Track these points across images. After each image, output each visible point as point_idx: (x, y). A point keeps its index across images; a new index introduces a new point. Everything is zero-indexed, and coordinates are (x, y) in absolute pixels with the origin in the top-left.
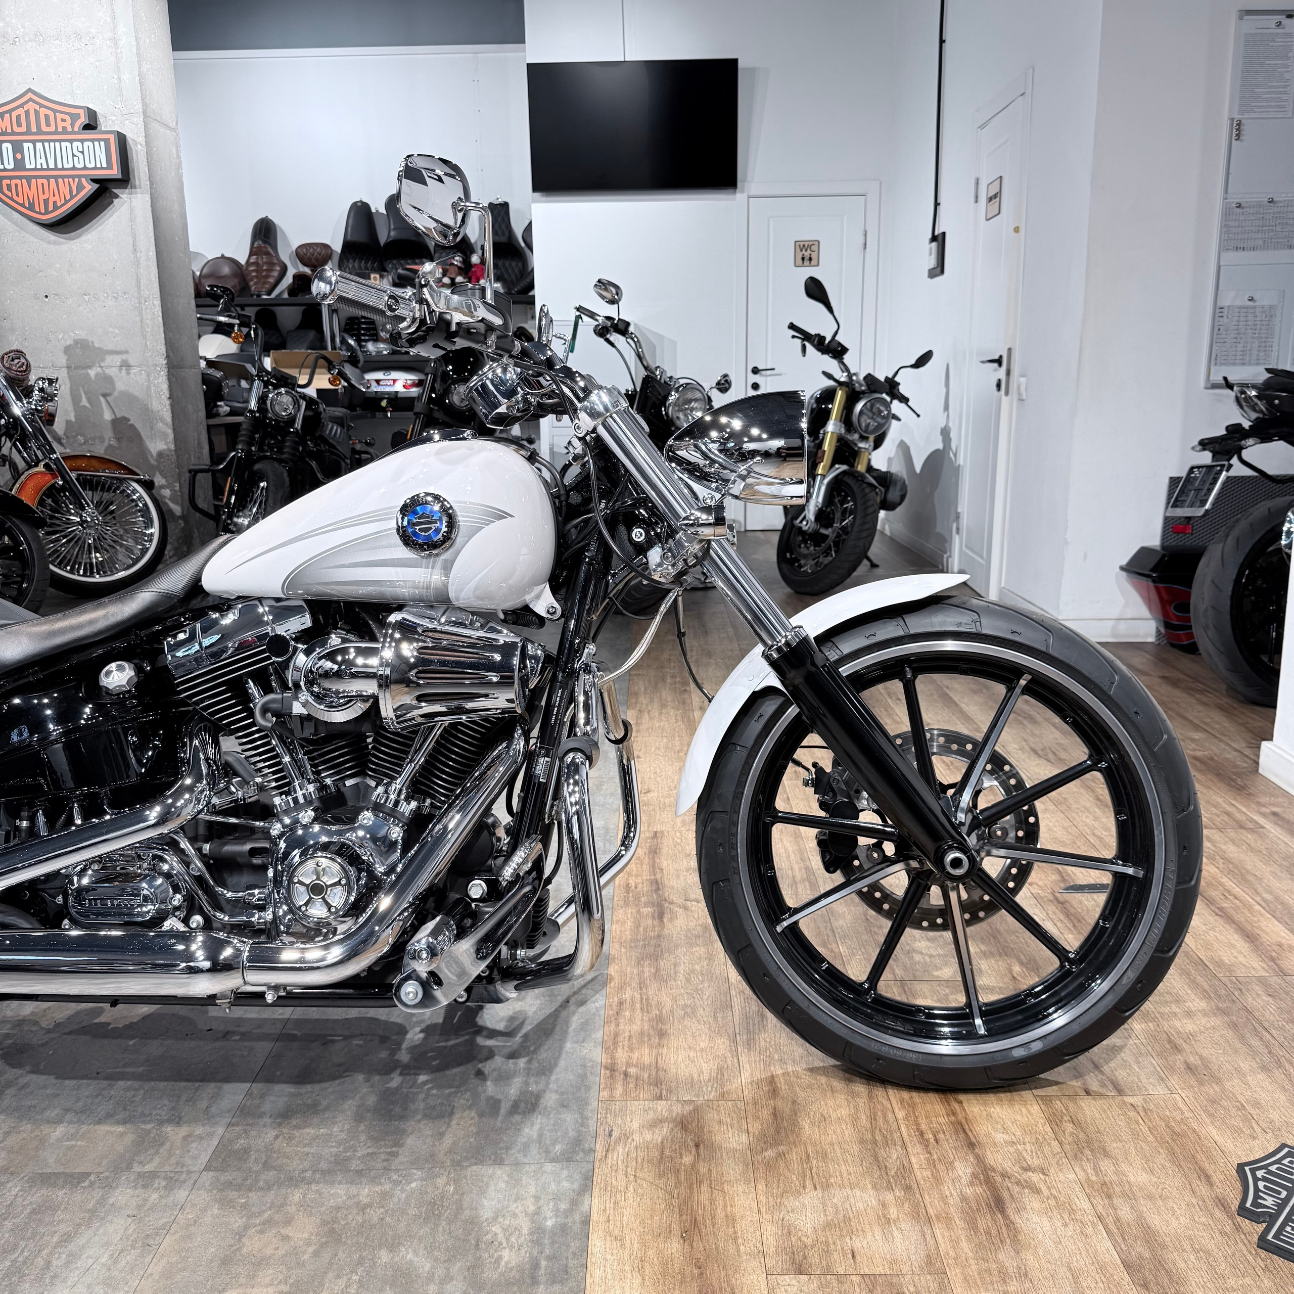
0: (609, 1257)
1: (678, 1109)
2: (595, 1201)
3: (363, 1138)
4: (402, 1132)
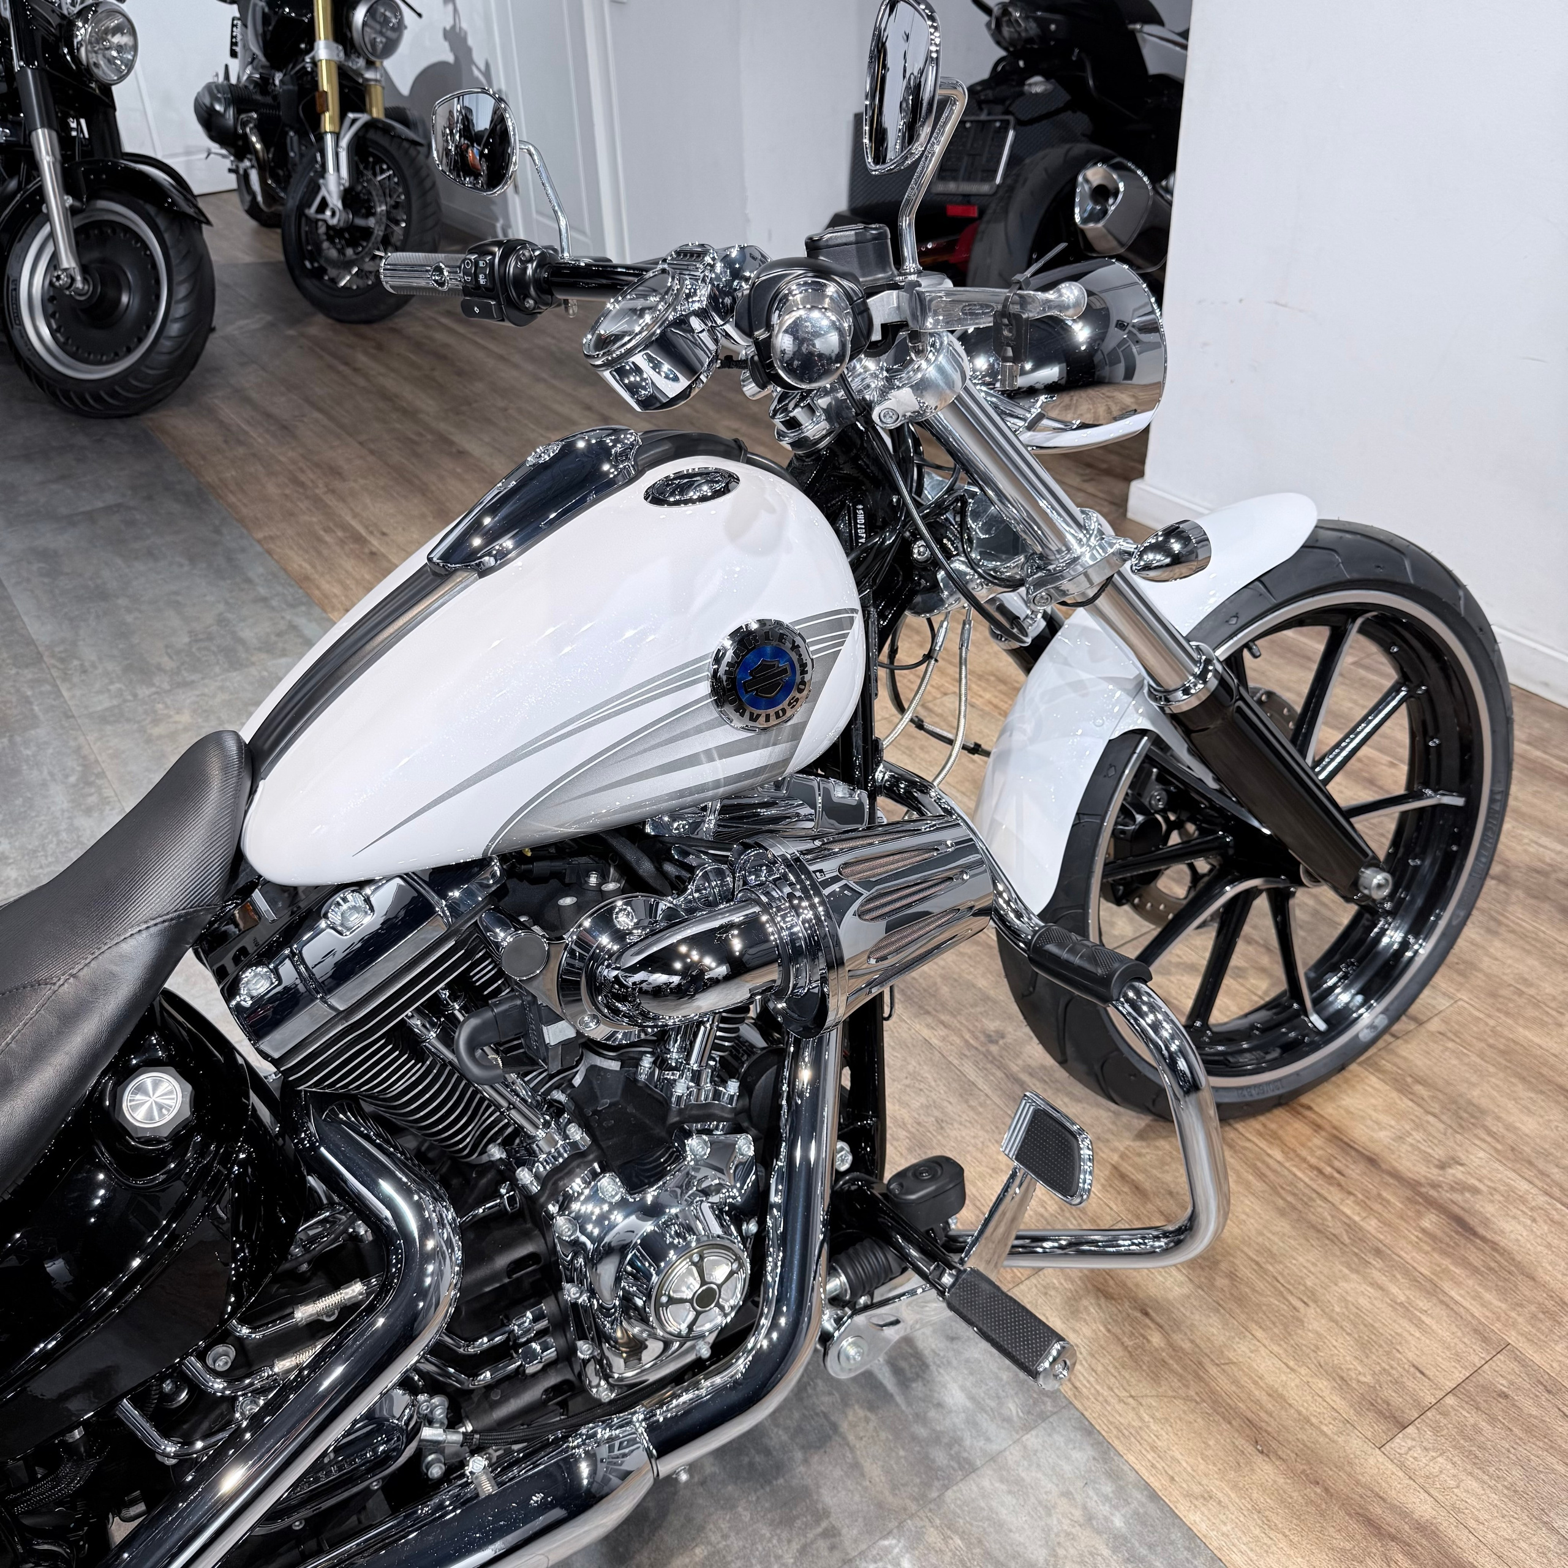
4: (803, 1494)
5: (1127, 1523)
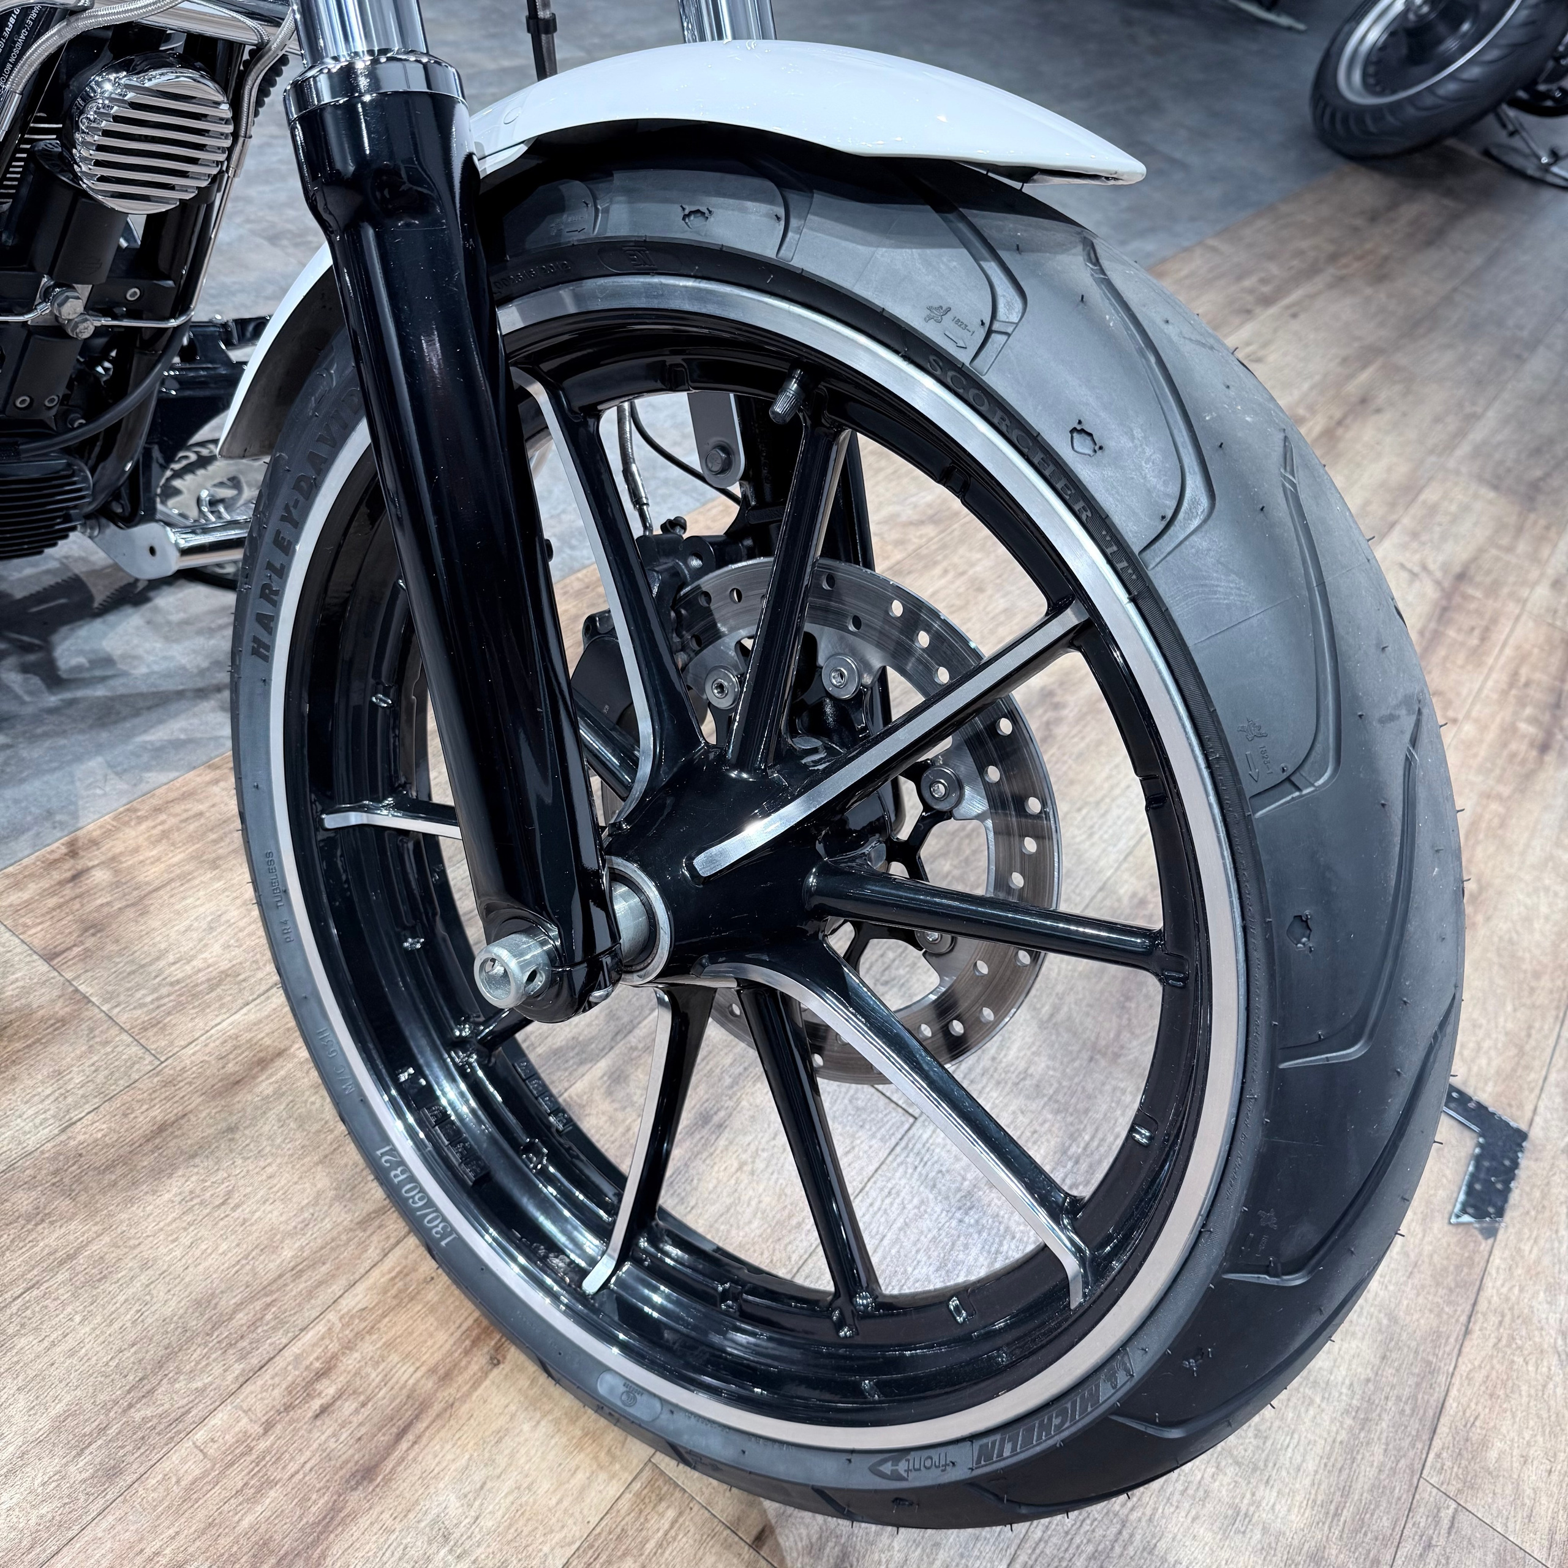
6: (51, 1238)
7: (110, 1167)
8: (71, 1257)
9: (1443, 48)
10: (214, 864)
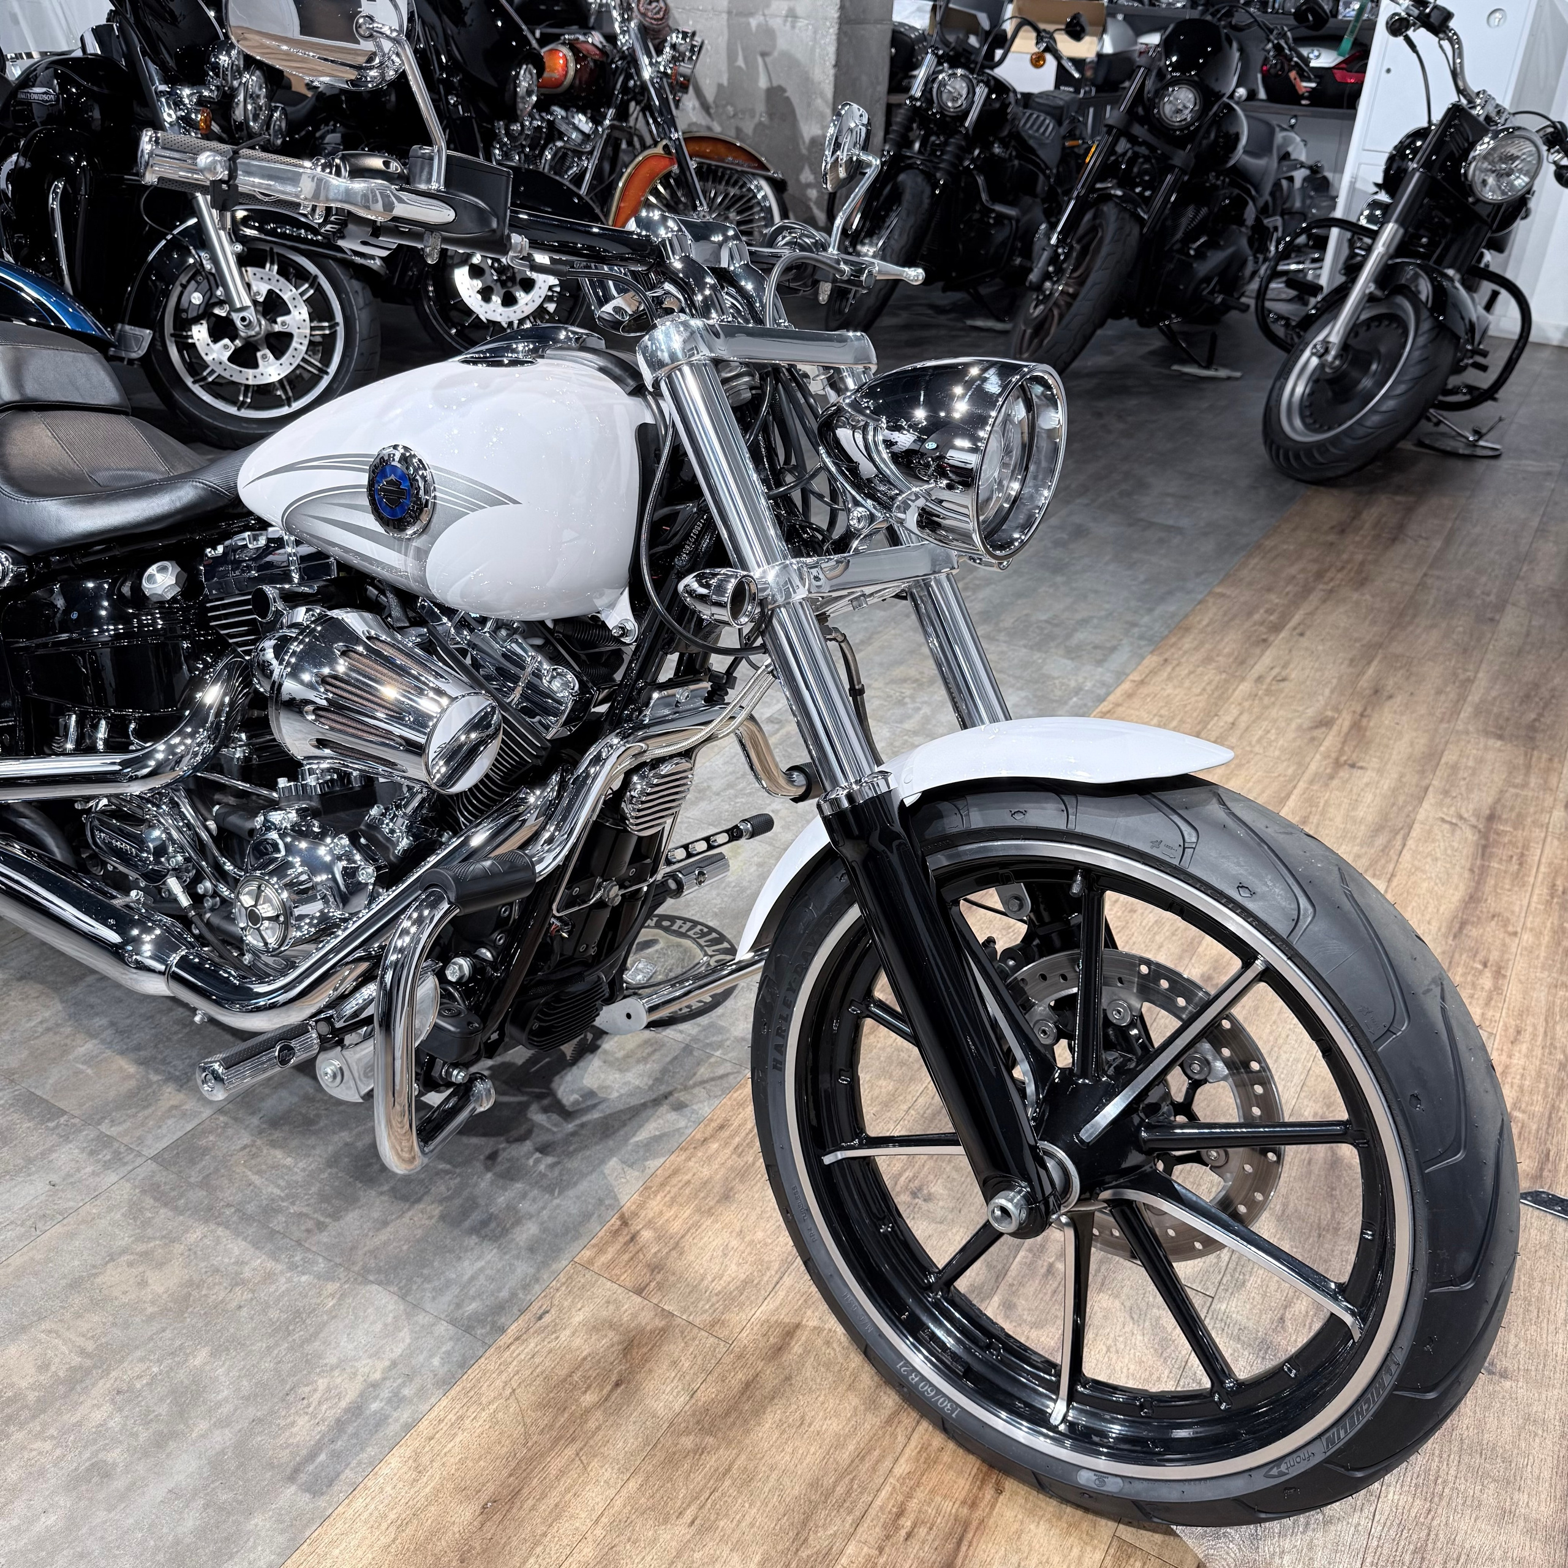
0: (388, 1489)
1: (647, 1319)
2: (444, 1402)
3: (314, 1189)
4: (351, 1201)
5: (375, 1413)
6: (711, 1461)
7: (727, 1414)
8: (728, 1470)
9: (1360, 386)
10: (710, 1212)
